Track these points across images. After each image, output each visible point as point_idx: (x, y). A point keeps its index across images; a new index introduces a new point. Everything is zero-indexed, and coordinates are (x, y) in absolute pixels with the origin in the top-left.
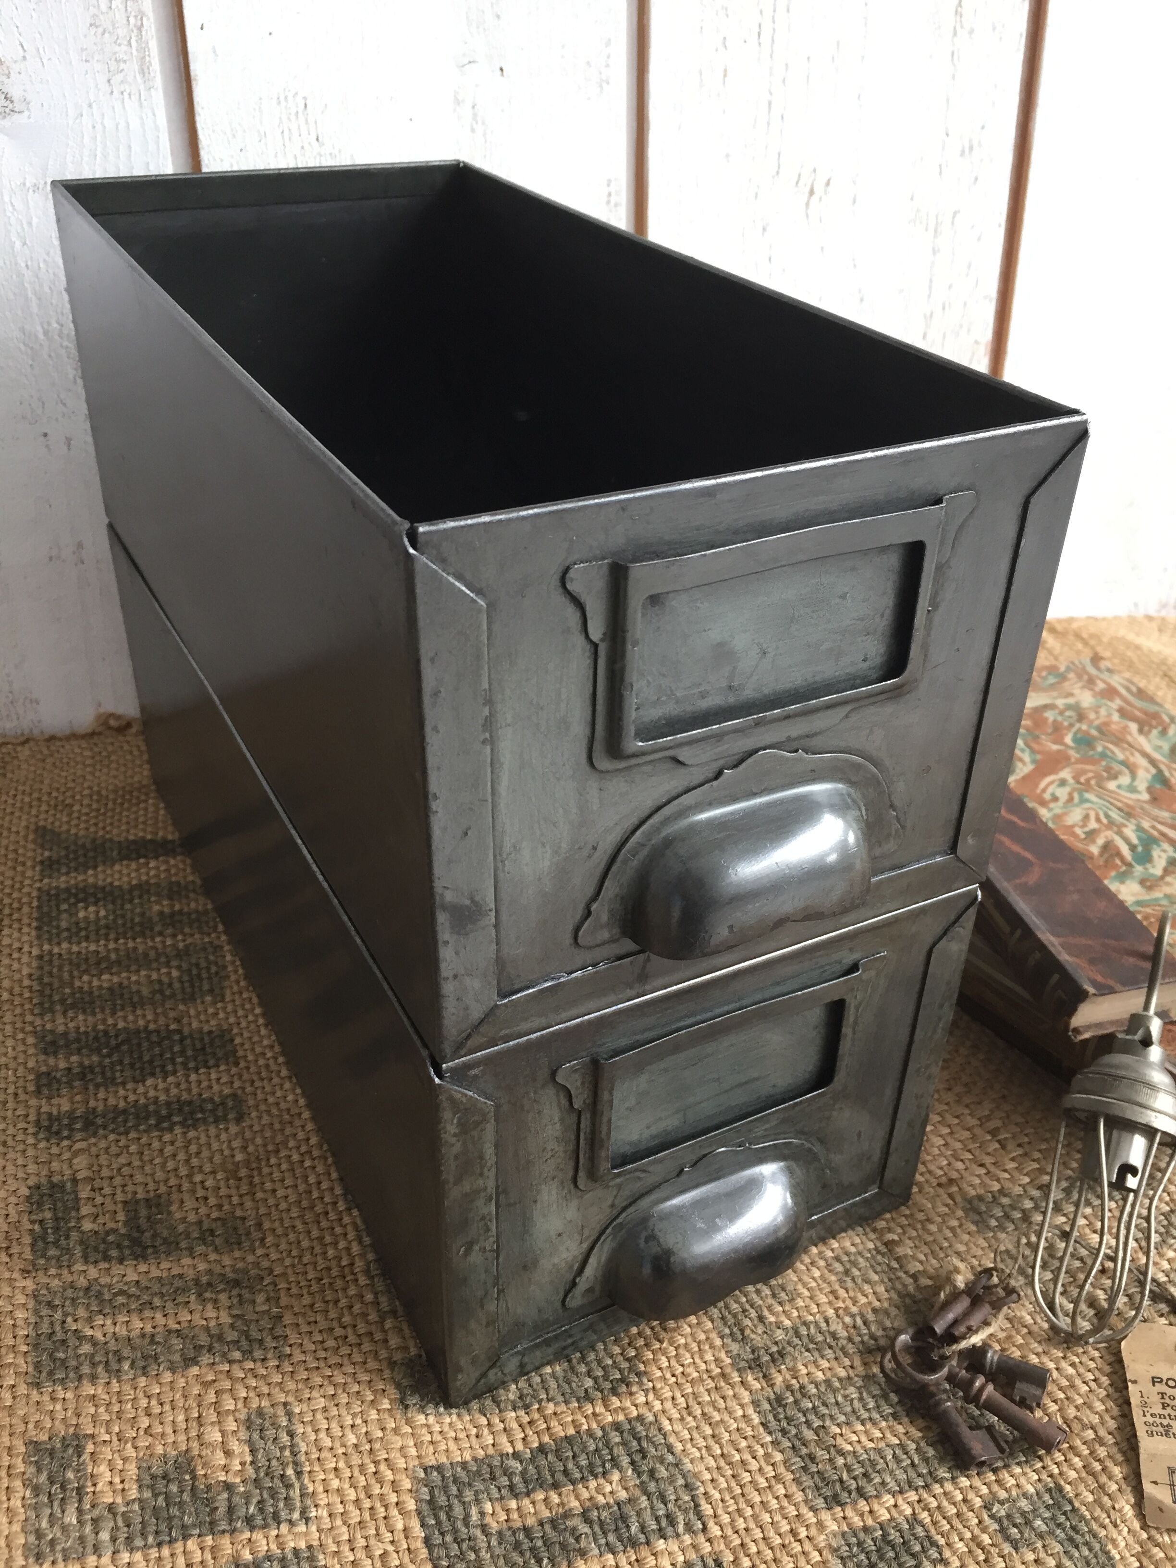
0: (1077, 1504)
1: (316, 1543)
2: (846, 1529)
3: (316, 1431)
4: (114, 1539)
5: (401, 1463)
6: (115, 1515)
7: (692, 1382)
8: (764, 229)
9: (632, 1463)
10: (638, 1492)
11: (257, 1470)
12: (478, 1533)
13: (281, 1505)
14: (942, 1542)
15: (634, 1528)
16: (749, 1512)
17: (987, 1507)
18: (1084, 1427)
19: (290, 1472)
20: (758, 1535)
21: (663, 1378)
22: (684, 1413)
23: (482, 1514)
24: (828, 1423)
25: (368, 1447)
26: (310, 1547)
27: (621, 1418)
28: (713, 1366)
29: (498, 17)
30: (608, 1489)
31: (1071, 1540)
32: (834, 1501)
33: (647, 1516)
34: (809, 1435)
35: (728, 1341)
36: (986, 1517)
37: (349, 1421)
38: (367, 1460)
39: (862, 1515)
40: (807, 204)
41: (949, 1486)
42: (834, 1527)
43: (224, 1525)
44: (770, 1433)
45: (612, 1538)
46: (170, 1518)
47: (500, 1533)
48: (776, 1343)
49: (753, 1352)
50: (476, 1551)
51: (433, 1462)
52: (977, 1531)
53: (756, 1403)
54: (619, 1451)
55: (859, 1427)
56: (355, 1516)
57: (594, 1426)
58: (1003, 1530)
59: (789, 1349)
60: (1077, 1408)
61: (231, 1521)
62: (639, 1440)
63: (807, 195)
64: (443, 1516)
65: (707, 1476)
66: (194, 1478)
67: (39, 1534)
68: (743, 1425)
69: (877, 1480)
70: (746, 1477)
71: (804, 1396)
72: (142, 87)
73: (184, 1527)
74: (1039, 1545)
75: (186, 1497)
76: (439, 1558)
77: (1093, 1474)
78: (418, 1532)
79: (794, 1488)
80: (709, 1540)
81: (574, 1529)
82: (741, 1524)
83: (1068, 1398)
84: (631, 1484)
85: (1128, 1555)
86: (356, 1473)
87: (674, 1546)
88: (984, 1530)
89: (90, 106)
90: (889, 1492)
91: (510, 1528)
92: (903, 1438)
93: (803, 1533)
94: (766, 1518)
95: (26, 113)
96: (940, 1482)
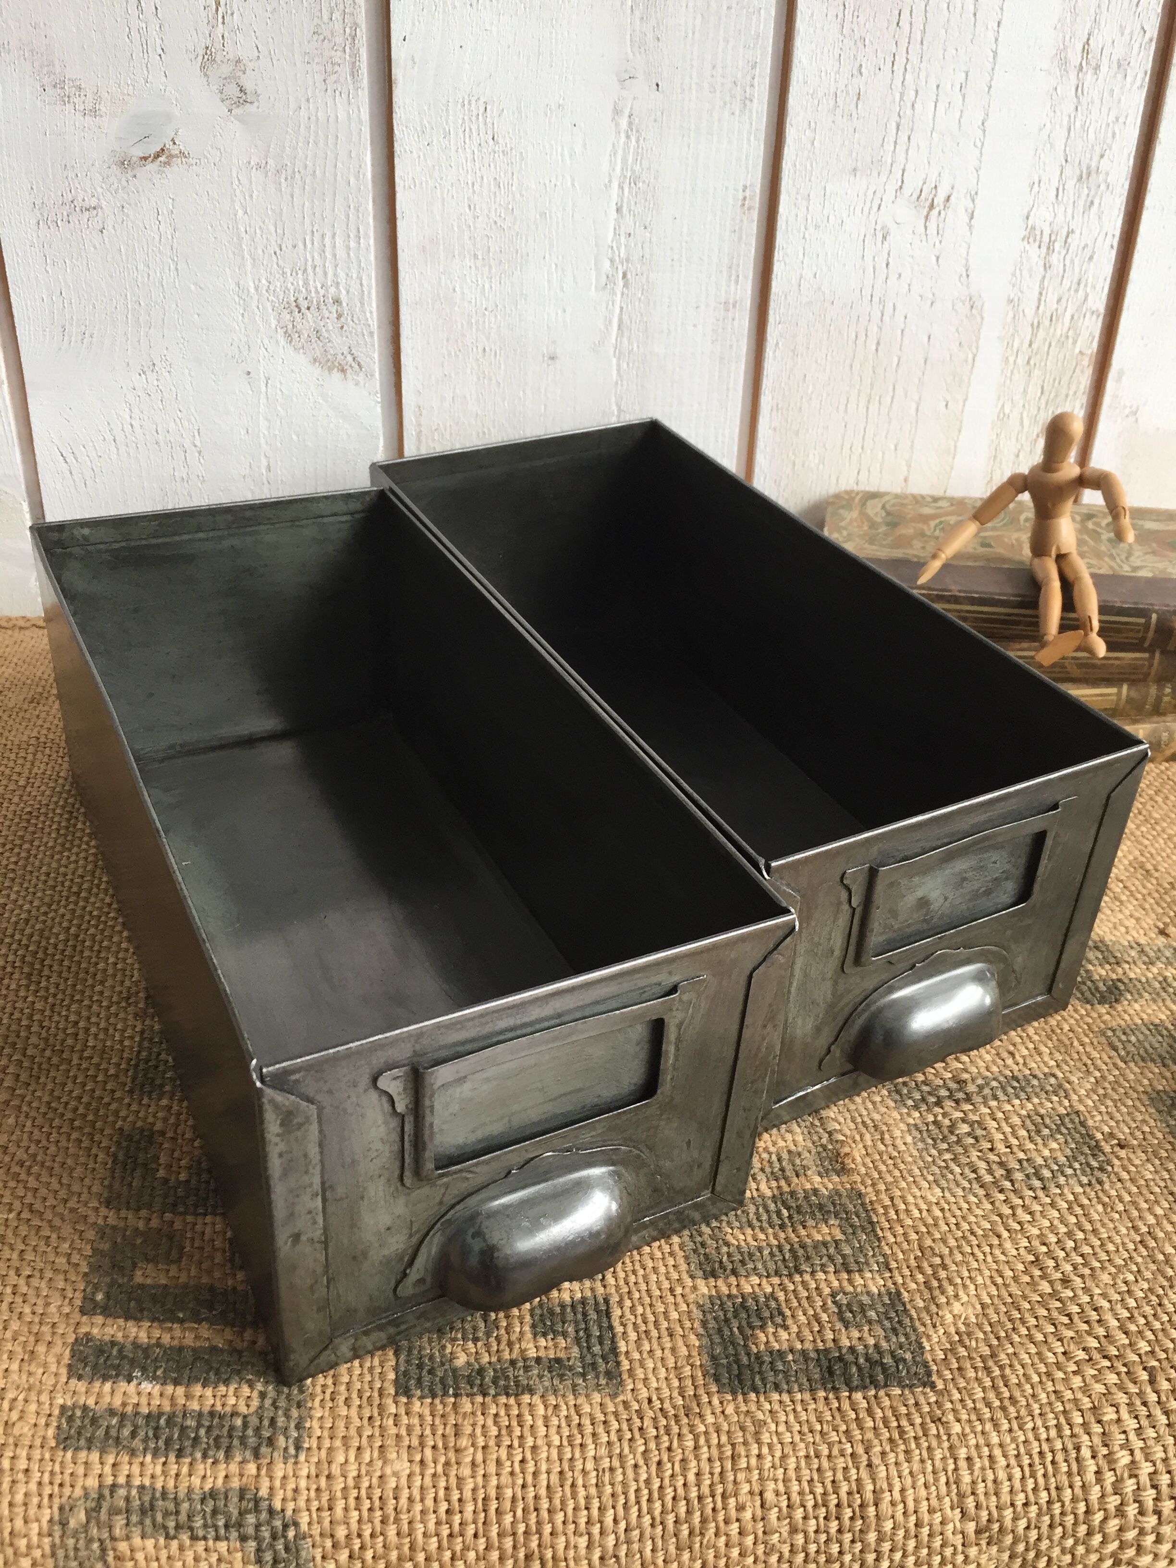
0: (908, 1307)
2: (714, 1293)
4: (163, 1203)
6: (169, 1187)
8: (884, 238)
14: (788, 1313)
17: (833, 1295)
18: (935, 1255)
20: (643, 1287)
24: (724, 1225)
29: (658, 39)
31: (893, 1329)
32: (711, 1274)
34: (706, 1230)
36: (829, 1302)
39: (729, 1287)
40: (927, 217)
41: (807, 1277)
42: (705, 1290)
52: (819, 1310)
55: (749, 1231)
58: (840, 1314)
60: (934, 1240)
63: (927, 209)
67: (113, 1190)
69: (750, 1266)
72: (351, 87)
74: (866, 1328)
77: (930, 1289)
79: (681, 1261)
80: (604, 1287)
82: (632, 1279)
83: (928, 1233)
85: (937, 1348)
88: (825, 1311)
89: (308, 100)
90: (756, 1275)
92: (783, 1241)
93: (679, 1290)
94: (654, 1277)
95: (256, 104)
96: (801, 1273)
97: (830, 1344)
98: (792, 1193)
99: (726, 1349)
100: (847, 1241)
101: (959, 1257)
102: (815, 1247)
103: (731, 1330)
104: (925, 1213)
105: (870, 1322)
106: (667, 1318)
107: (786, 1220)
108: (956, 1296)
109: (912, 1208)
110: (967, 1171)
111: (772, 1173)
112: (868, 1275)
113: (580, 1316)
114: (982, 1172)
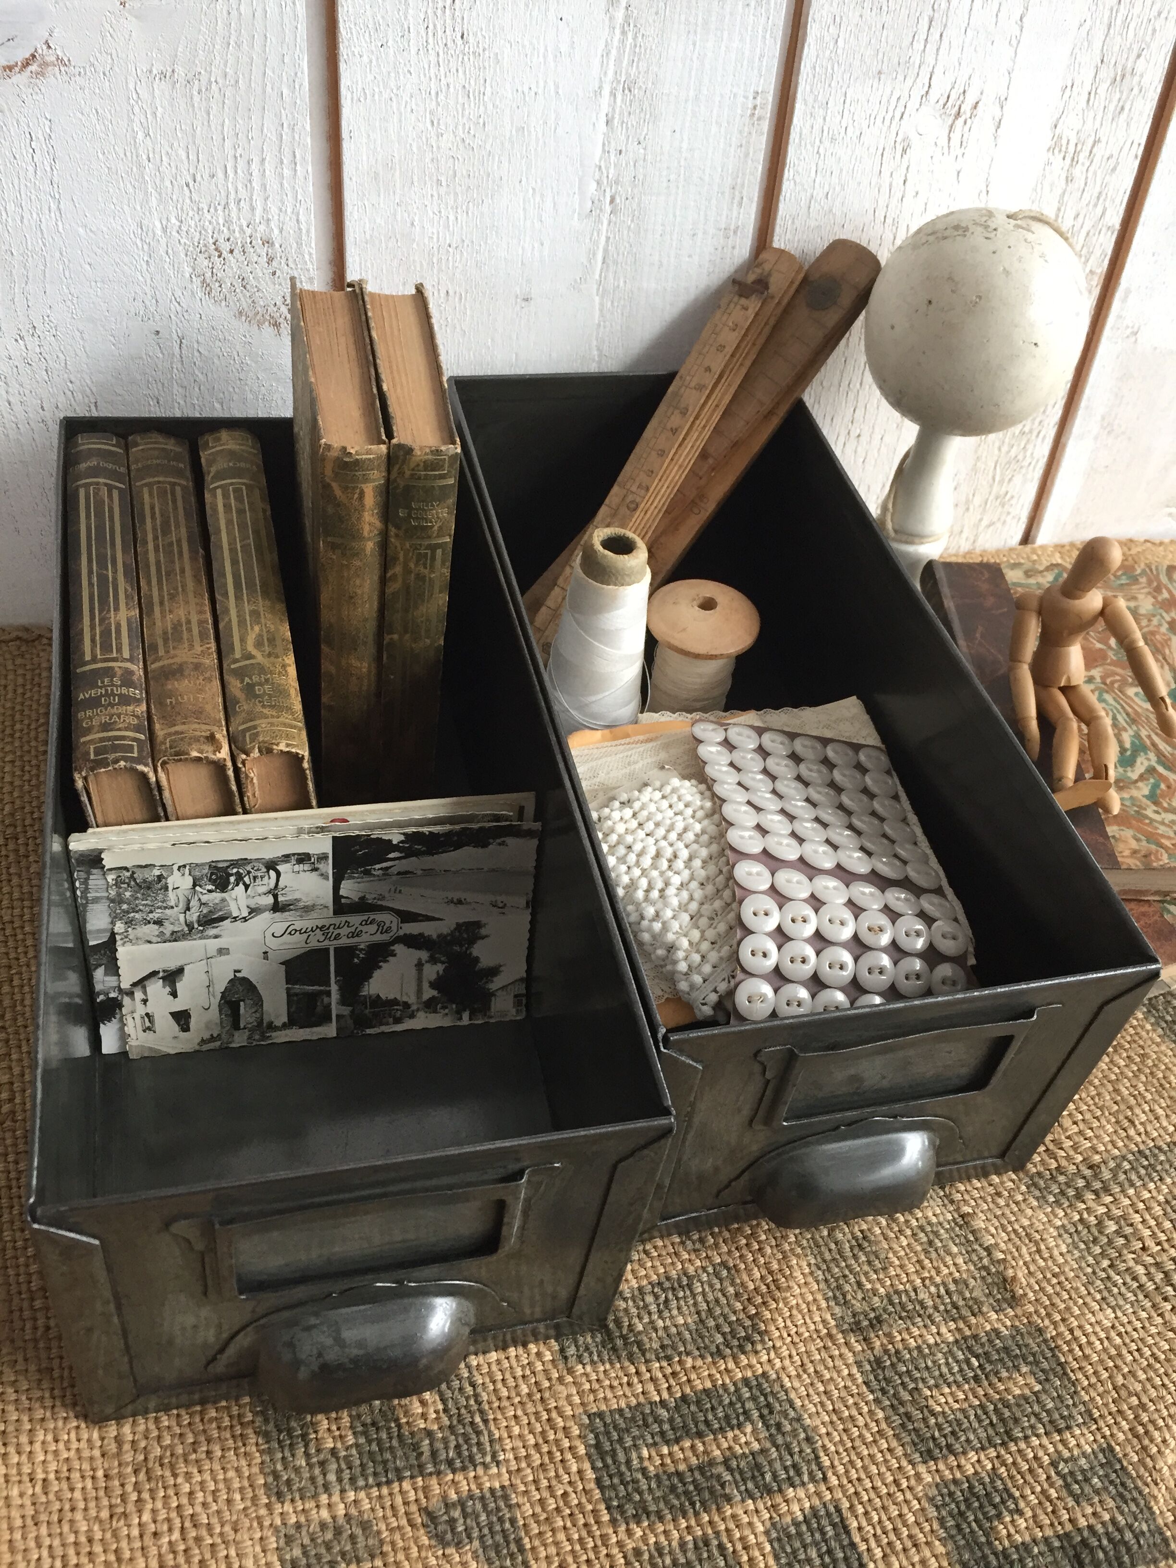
0: (1125, 1464)
1: (507, 1483)
2: (939, 1481)
3: (494, 1382)
4: (340, 1480)
5: (569, 1411)
6: (338, 1459)
7: (804, 1341)
9: (762, 1416)
10: (768, 1445)
11: (450, 1417)
12: (640, 1476)
13: (475, 1450)
14: (1017, 1494)
15: (768, 1477)
16: (859, 1464)
17: (1054, 1464)
18: (1130, 1394)
19: (478, 1419)
20: (868, 1484)
21: (781, 1337)
22: (800, 1370)
23: (641, 1458)
24: (921, 1385)
25: (538, 1396)
26: (503, 1487)
27: (749, 1374)
28: (821, 1327)
30: (743, 1440)
31: (1121, 1496)
32: (928, 1456)
33: (778, 1465)
34: (906, 1396)
35: (832, 1303)
36: (1053, 1474)
37: (519, 1372)
38: (540, 1408)
39: (951, 1469)
40: (952, 127)
41: (1023, 1445)
42: (929, 1479)
43: (430, 1468)
44: (872, 1392)
45: (750, 1485)
46: (385, 1462)
47: (657, 1476)
48: (873, 1310)
49: (854, 1316)
50: (641, 1493)
51: (595, 1410)
52: (1046, 1486)
53: (859, 1364)
54: (749, 1405)
55: (947, 1390)
56: (537, 1460)
57: (728, 1381)
58: (1067, 1486)
59: (885, 1316)
60: (1124, 1376)
61: (435, 1464)
62: (765, 1396)
63: (953, 116)
64: (609, 1461)
65: (823, 1431)
66: (399, 1426)
67: (276, 1475)
68: (849, 1384)
69: (963, 1438)
70: (855, 1432)
71: (899, 1360)
73: (397, 1470)
74: (1096, 1500)
75: (395, 1443)
76: (611, 1499)
77: (1137, 1436)
78: (590, 1475)
79: (894, 1443)
80: (829, 1489)
81: (719, 1477)
82: (854, 1475)
83: (1116, 1366)
84: (762, 1436)
86: (533, 1420)
87: (801, 1493)
88: (1051, 1485)
90: (973, 1449)
91: (665, 1472)
92: (984, 1399)
93: (904, 1484)
94: (874, 1469)
96: (1015, 1440)
97: (1069, 1527)
98: (975, 1337)
99: (972, 1552)
100: (1044, 1390)
101: (1153, 1393)
102: (1018, 1405)
103: (969, 1524)
104: (1106, 1343)
105: (1097, 1492)
106: (905, 1525)
107: (979, 1372)
108: (1164, 1441)
109: (1093, 1338)
110: (1128, 1280)
111: (947, 1311)
112: (1077, 1432)
113: (818, 1536)
114: (1144, 1279)
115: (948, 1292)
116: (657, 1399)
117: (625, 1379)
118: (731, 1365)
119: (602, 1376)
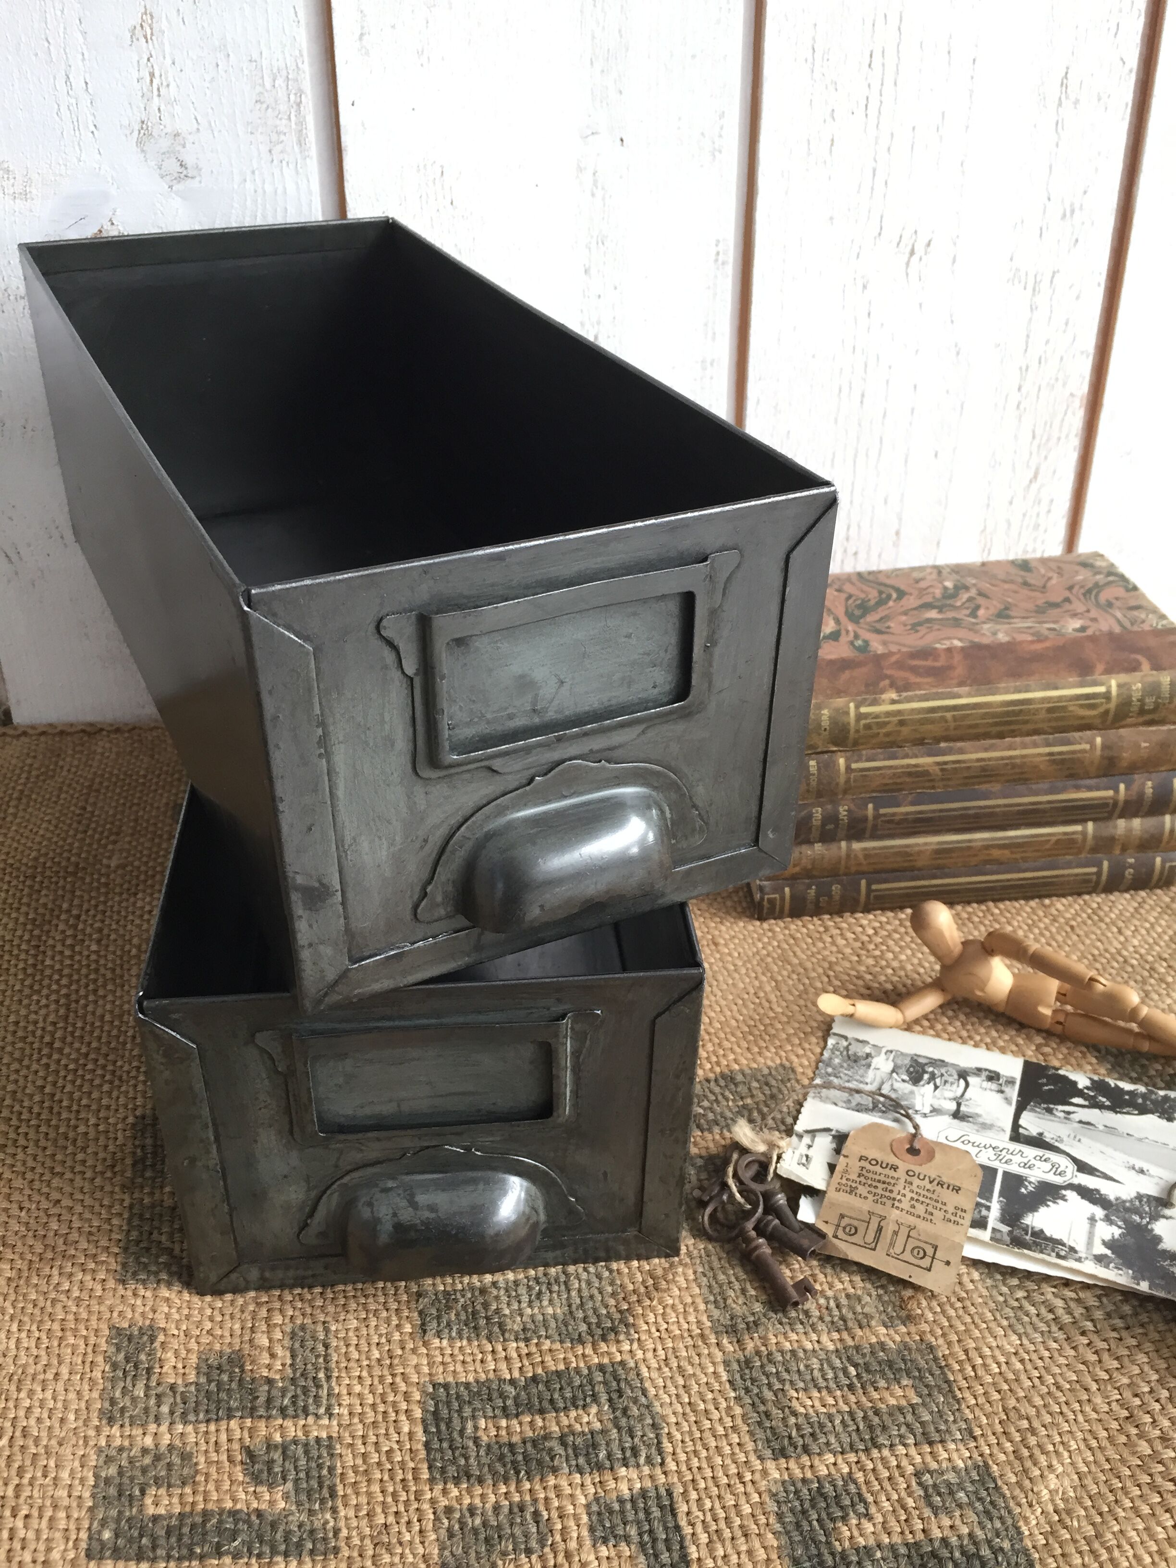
0: (1000, 1483)
1: (335, 1435)
2: (787, 1478)
3: (348, 1346)
4: (172, 1413)
5: (414, 1378)
6: (175, 1393)
7: (673, 1338)
8: (865, 287)
9: (610, 1400)
10: (610, 1425)
11: (295, 1371)
12: (471, 1444)
13: (311, 1401)
14: (870, 1499)
15: (602, 1454)
16: (704, 1454)
17: (917, 1474)
18: (1021, 1417)
19: (321, 1375)
20: (708, 1473)
21: (649, 1331)
22: (662, 1364)
23: (476, 1428)
24: (787, 1387)
25: (388, 1362)
26: (330, 1438)
27: (606, 1360)
28: (694, 1327)
29: (621, 92)
30: (585, 1419)
31: (987, 1512)
32: (781, 1453)
33: (615, 1446)
34: (769, 1395)
35: (711, 1307)
36: (914, 1484)
37: (375, 1339)
38: (386, 1372)
39: (803, 1468)
40: (908, 264)
41: (886, 1452)
42: (776, 1475)
43: (262, 1412)
44: (735, 1390)
45: (581, 1461)
46: (219, 1401)
47: (489, 1446)
48: (753, 1314)
49: (732, 1319)
50: (467, 1459)
51: (441, 1381)
52: (903, 1494)
53: (726, 1363)
54: (600, 1388)
55: (815, 1394)
56: (370, 1417)
57: (582, 1365)
58: (927, 1496)
59: (764, 1320)
60: (1017, 1400)
61: (268, 1408)
62: (618, 1382)
63: (907, 255)
64: (443, 1427)
65: (673, 1419)
66: (243, 1371)
67: (113, 1402)
68: (712, 1381)
69: (823, 1440)
70: (707, 1424)
71: (770, 1361)
72: (299, 156)
73: (229, 1409)
74: (957, 1514)
75: (234, 1385)
76: (435, 1460)
77: (1020, 1458)
78: (421, 1436)
79: (746, 1438)
80: (665, 1473)
81: (551, 1449)
82: (695, 1463)
83: (1010, 1390)
84: (606, 1417)
85: (1037, 1532)
86: (376, 1382)
87: (633, 1474)
88: (910, 1495)
89: (253, 172)
90: (830, 1451)
91: (497, 1443)
92: (854, 1406)
93: (748, 1477)
94: (718, 1460)
95: (198, 179)
96: (879, 1447)
97: (920, 1536)
98: (857, 1348)
99: (807, 1548)
100: (924, 1404)
101: (1048, 1419)
102: (891, 1414)
103: (810, 1522)
104: (1004, 1367)
105: (960, 1506)
106: (739, 1514)
107: (855, 1380)
108: (1050, 1466)
109: (989, 1361)
110: (1043, 1311)
111: (833, 1322)
112: (952, 1446)
113: (642, 1515)
114: (1060, 1312)
115: (838, 1306)
116: (508, 1377)
117: (480, 1356)
118: (589, 1351)
119: (456, 1352)
